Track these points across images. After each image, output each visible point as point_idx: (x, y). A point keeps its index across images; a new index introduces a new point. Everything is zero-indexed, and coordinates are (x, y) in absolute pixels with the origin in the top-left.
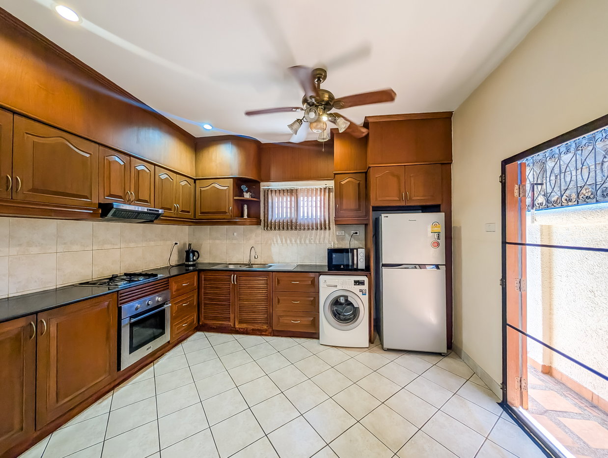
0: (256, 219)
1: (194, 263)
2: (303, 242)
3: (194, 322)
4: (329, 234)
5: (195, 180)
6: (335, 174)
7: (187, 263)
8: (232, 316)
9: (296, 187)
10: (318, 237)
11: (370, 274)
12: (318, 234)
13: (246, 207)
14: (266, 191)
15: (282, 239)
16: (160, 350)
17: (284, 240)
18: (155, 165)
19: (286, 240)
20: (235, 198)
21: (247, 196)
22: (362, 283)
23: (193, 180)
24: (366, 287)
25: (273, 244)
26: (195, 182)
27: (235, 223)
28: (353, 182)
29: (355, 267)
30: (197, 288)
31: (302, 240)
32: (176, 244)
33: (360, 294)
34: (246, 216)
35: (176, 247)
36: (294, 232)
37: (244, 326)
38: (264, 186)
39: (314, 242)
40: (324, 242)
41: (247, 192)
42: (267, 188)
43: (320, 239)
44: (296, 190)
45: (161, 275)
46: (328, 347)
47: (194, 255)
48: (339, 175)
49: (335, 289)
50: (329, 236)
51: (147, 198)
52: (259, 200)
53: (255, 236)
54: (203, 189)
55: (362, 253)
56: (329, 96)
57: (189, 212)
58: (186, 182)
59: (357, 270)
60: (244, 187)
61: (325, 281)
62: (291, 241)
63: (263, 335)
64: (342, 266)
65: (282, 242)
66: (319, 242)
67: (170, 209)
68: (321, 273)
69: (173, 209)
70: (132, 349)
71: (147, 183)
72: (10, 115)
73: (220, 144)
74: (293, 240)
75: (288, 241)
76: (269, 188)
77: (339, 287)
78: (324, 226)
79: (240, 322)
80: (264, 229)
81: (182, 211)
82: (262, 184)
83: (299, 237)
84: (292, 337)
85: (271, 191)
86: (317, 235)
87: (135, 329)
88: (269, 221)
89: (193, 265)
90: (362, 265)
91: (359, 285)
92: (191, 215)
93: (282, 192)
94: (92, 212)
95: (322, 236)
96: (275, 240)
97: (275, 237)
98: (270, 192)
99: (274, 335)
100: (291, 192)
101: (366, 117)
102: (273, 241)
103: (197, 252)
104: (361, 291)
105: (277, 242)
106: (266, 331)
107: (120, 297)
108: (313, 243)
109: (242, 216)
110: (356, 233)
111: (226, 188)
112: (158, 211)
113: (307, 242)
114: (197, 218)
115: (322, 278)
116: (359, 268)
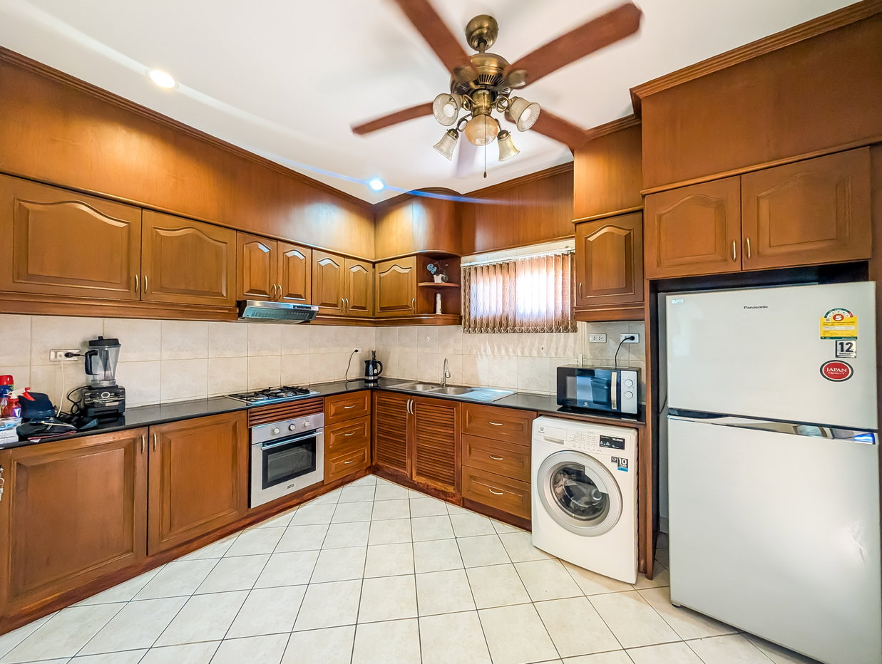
0: (456, 315)
1: (376, 378)
2: (527, 353)
3: (364, 460)
4: (575, 340)
5: (374, 264)
6: (577, 224)
7: (366, 378)
8: (408, 461)
9: (513, 258)
10: (553, 345)
11: (645, 425)
12: (554, 339)
13: (439, 296)
14: (467, 271)
15: (493, 348)
16: (311, 491)
17: (496, 348)
18: (312, 248)
19: (499, 350)
20: (420, 284)
21: (438, 280)
22: (620, 445)
23: (372, 265)
24: (629, 453)
25: (479, 356)
26: (374, 267)
27: (419, 322)
28: (613, 233)
29: (614, 408)
30: (369, 412)
31: (526, 350)
32: (356, 351)
33: (613, 467)
34: (439, 312)
35: (356, 356)
36: (510, 335)
37: (422, 480)
38: (466, 262)
39: (547, 354)
40: (564, 354)
41: (437, 273)
42: (469, 264)
43: (557, 349)
44: (515, 263)
45: (315, 393)
46: (547, 557)
47: (375, 367)
48: (584, 225)
49: (559, 447)
50: (575, 344)
51: (300, 292)
52: (457, 286)
53: (455, 342)
54: (382, 275)
55: (629, 379)
56: (499, 63)
57: (364, 308)
58: (359, 268)
59: (619, 414)
60: (431, 268)
61: (542, 429)
62: (507, 351)
63: (448, 501)
64: (586, 403)
65: (493, 352)
66: (556, 354)
67: (335, 305)
68: (540, 413)
69: (340, 305)
70: (267, 483)
71: (300, 275)
72: (138, 211)
73: (401, 207)
74: (511, 350)
75: (503, 352)
76: (472, 264)
77: (567, 446)
78: (564, 326)
79: (418, 474)
80: (464, 332)
81: (354, 307)
82: (463, 259)
83: (520, 345)
84: (491, 517)
85: (476, 269)
86: (551, 341)
87: (271, 458)
88: (472, 317)
89: (374, 381)
90: (629, 405)
91: (610, 447)
92: (368, 312)
93: (492, 269)
94: (227, 311)
95: (562, 343)
96: (482, 349)
97: (484, 343)
98: (473, 272)
99: (464, 506)
100: (505, 267)
101: (631, 90)
102: (480, 350)
103: (379, 363)
104: (615, 460)
105: (485, 351)
106: (454, 495)
107: (250, 417)
108: (545, 355)
109: (435, 312)
110: (633, 338)
111: (407, 271)
112: (310, 308)
113: (535, 353)
114: (377, 315)
115: (538, 423)
116: (623, 411)
